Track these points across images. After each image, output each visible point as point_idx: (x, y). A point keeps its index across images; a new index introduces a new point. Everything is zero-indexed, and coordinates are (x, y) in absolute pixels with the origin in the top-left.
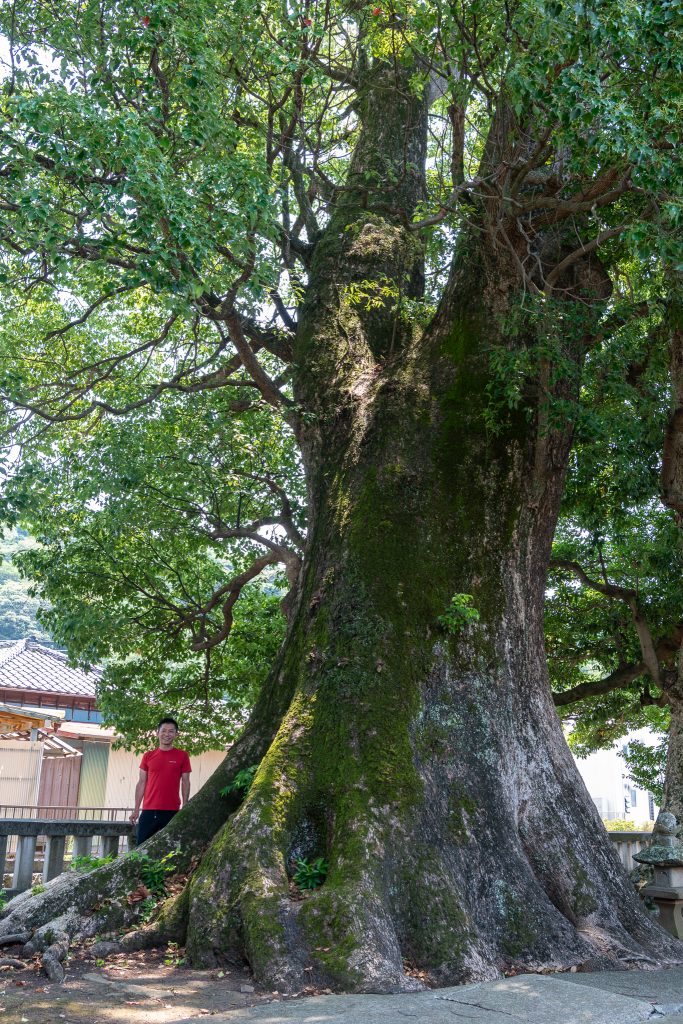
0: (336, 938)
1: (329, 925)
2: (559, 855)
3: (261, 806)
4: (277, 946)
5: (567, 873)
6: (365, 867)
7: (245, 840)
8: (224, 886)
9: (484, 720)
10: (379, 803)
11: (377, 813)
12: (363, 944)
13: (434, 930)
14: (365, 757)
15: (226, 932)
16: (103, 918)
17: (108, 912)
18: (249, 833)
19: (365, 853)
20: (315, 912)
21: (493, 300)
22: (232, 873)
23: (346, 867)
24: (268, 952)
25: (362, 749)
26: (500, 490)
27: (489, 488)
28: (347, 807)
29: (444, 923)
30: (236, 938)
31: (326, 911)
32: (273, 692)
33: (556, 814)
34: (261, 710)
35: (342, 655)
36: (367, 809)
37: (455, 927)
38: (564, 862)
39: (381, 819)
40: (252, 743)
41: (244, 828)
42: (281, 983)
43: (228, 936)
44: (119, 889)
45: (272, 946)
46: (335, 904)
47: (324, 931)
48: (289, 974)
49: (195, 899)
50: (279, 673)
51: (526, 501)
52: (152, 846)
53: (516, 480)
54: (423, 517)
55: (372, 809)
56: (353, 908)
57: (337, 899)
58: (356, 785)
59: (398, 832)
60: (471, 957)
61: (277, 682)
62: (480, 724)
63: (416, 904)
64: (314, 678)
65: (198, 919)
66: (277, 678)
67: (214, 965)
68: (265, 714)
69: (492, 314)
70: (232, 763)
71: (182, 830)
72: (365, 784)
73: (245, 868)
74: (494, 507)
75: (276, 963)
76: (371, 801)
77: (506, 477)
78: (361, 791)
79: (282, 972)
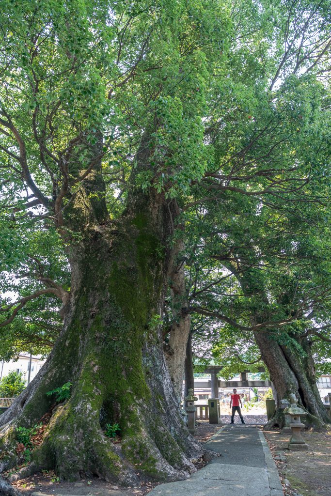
0: (142, 458)
1: (137, 453)
2: (175, 415)
3: (90, 401)
4: (121, 466)
5: (178, 422)
6: (141, 426)
7: (88, 417)
8: (80, 440)
9: (158, 364)
10: (138, 398)
11: (138, 402)
12: (159, 460)
13: (167, 451)
14: (130, 379)
15: (85, 462)
16: (7, 462)
17: (9, 459)
18: (89, 414)
19: (139, 421)
20: (129, 448)
21: (152, 210)
22: (84, 434)
23: (133, 427)
24: (117, 468)
25: (127, 375)
26: (157, 277)
27: (154, 276)
28: (126, 401)
29: (170, 447)
30: (92, 464)
31: (134, 447)
32: (63, 350)
33: (172, 400)
34: (58, 357)
35: (113, 336)
36: (134, 400)
37: (175, 448)
38: (177, 418)
39: (140, 405)
40: (54, 372)
41: (85, 412)
42: (130, 482)
43: (87, 464)
44: (9, 446)
45: (118, 466)
46: (138, 444)
47: (135, 456)
48: (132, 478)
49: (66, 448)
50: (66, 341)
51: (164, 282)
52: (19, 423)
53: (162, 274)
54: (137, 284)
55: (136, 401)
56: (147, 444)
57: (137, 441)
58: (128, 391)
59: (147, 410)
60: (184, 460)
61: (65, 345)
62: (156, 365)
63: (158, 440)
64: (98, 344)
65: (68, 457)
66: (65, 343)
67: (80, 479)
68: (60, 359)
69: (152, 214)
70: (47, 381)
71: (30, 413)
72: (132, 390)
73: (90, 431)
74: (155, 283)
75: (123, 474)
76: (135, 398)
77: (158, 273)
78: (130, 393)
79: (129, 477)
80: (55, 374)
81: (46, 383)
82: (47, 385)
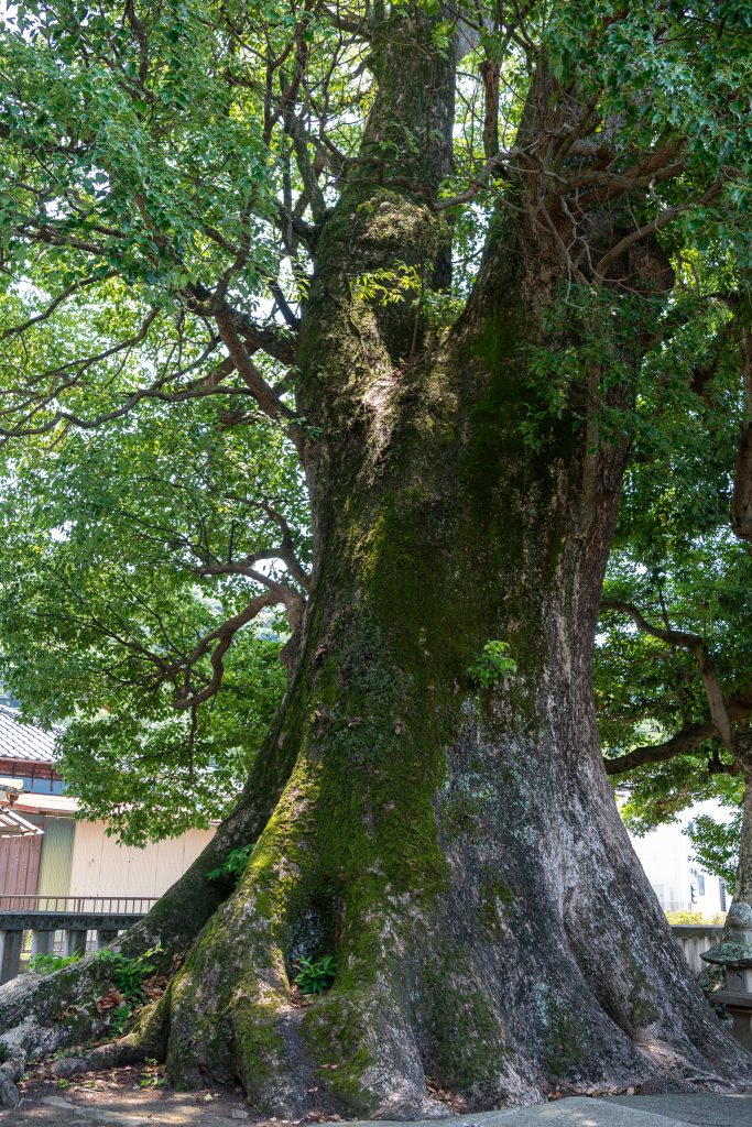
0: (346, 1053)
1: (338, 1037)
2: (613, 953)
3: (257, 894)
4: (276, 1063)
5: (622, 975)
6: (380, 967)
7: (238, 935)
8: (212, 990)
9: (523, 791)
10: (398, 890)
11: (395, 902)
12: (379, 1060)
13: (463, 1044)
14: (381, 835)
15: (214, 1045)
16: (67, 1030)
17: (73, 1022)
18: (243, 926)
19: (381, 951)
20: (321, 1022)
21: (533, 292)
22: (222, 975)
23: (358, 967)
24: (265, 1069)
25: (377, 826)
26: (541, 518)
27: (528, 516)
28: (359, 895)
30: (227, 1053)
31: (333, 1020)
33: (608, 904)
35: (353, 714)
36: (383, 897)
37: (488, 1040)
38: (619, 962)
39: (400, 910)
40: (246, 819)
41: (236, 920)
42: (281, 1107)
43: (217, 1051)
44: (86, 994)
45: (269, 1063)
46: (345, 1012)
47: (331, 1044)
48: (289, 1096)
49: (177, 1006)
50: (278, 735)
51: (573, 531)
52: (126, 943)
53: (560, 505)
54: (449, 550)
55: (389, 898)
56: (366, 1017)
57: (347, 1005)
58: (370, 869)
59: (420, 925)
60: (507, 1076)
61: (276, 745)
62: (517, 796)
63: (441, 1012)
64: (320, 741)
65: (182, 1030)
66: (276, 741)
67: (200, 1086)
68: (261, 784)
69: (531, 309)
70: (222, 842)
71: (162, 922)
72: (381, 868)
73: (237, 969)
74: (534, 538)
75: (274, 1083)
76: (388, 888)
77: (549, 502)
78: (375, 876)
79: (281, 1094)
80: (247, 824)
81: (219, 847)
82: (220, 851)
